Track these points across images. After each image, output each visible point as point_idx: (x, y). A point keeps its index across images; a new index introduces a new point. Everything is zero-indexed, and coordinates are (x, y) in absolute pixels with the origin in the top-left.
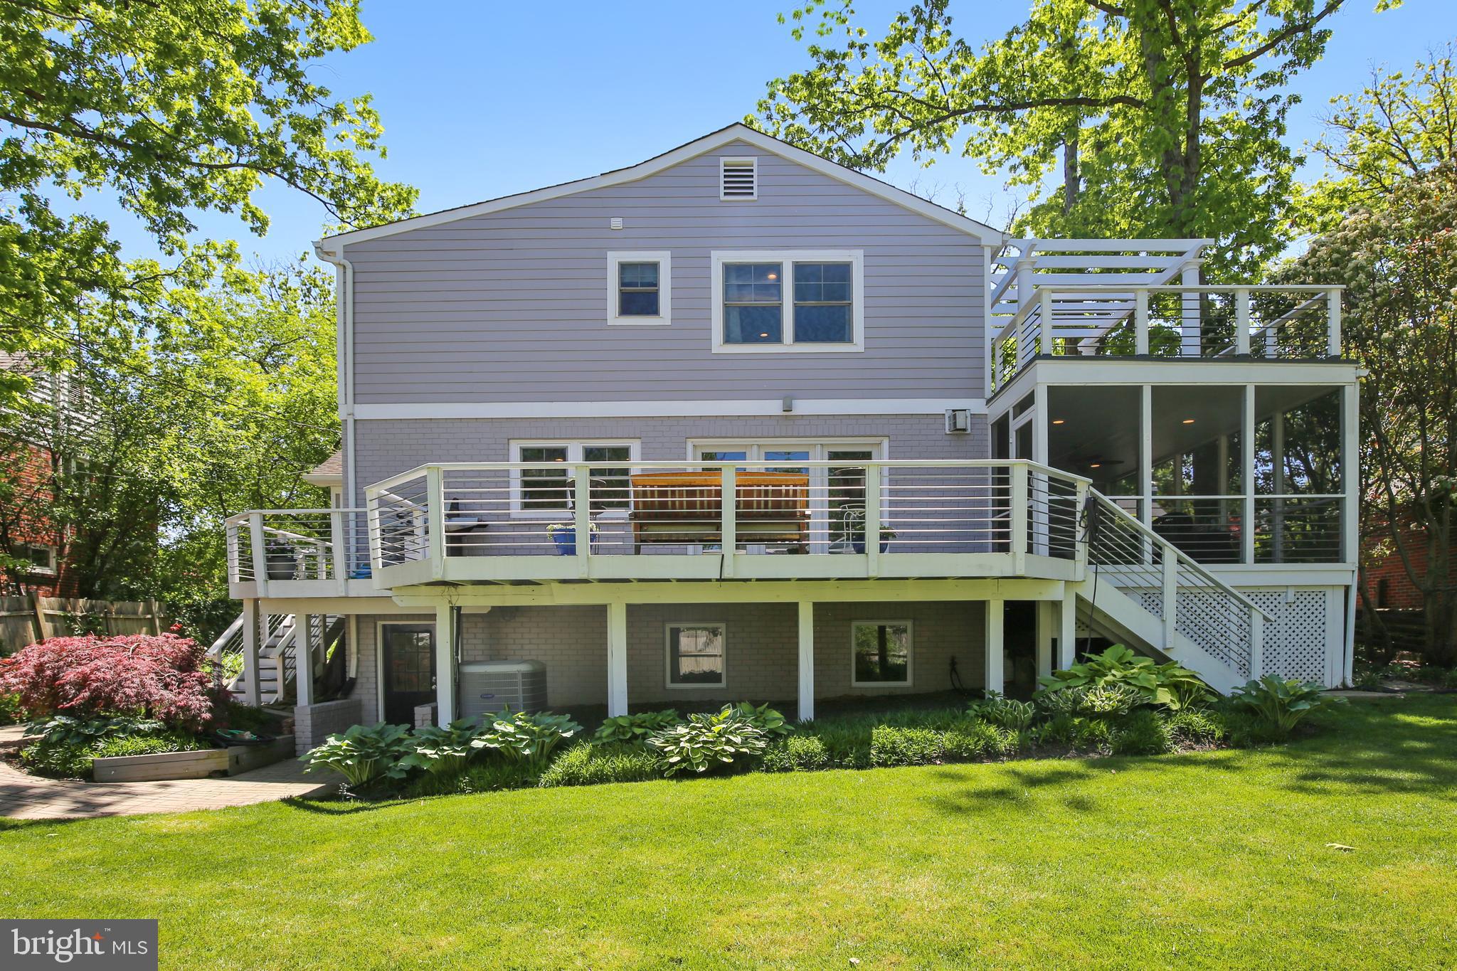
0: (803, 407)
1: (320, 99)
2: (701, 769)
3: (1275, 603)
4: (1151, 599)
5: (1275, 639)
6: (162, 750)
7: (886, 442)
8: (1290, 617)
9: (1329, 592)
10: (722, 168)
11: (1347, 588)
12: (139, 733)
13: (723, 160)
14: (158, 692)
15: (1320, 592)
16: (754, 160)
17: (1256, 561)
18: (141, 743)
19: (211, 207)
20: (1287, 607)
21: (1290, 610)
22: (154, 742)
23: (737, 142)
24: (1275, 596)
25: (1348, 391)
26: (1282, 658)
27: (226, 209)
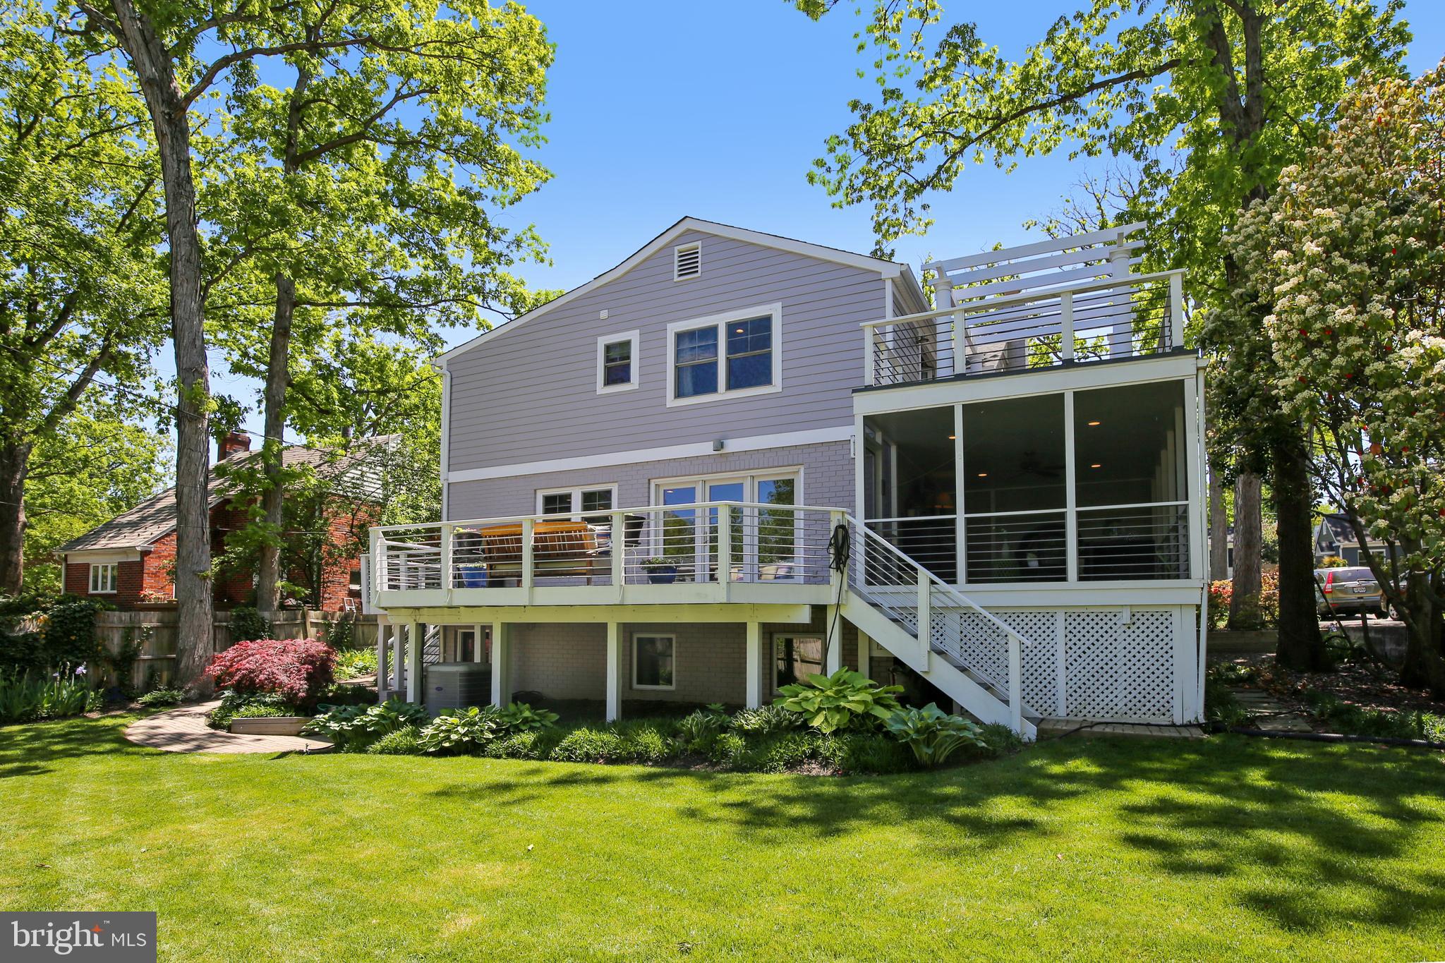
0: (733, 445)
1: (503, 237)
2: (432, 749)
3: (1111, 624)
4: (903, 618)
5: (1111, 664)
6: (276, 715)
7: (802, 469)
8: (1129, 640)
9: (1176, 613)
10: (676, 255)
11: (1198, 607)
12: (265, 704)
13: (676, 248)
14: (283, 678)
15: (1162, 614)
16: (699, 244)
17: (1081, 579)
18: (263, 710)
19: (457, 325)
20: (1125, 628)
21: (1129, 632)
22: (272, 710)
23: (689, 232)
24: (1110, 616)
25: (1189, 386)
26: (1121, 685)
27: (466, 325)
